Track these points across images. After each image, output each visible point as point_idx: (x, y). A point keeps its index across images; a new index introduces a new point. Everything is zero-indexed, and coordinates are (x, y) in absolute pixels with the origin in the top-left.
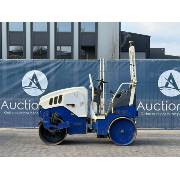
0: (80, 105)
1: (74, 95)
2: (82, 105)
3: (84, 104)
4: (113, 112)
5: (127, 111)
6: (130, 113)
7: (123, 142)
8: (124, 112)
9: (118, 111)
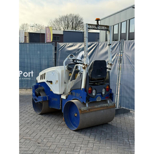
0: (56, 83)
1: (52, 73)
2: (57, 83)
3: (58, 82)
4: (69, 93)
5: (80, 94)
6: (81, 97)
7: (76, 126)
8: (78, 95)
9: (74, 93)
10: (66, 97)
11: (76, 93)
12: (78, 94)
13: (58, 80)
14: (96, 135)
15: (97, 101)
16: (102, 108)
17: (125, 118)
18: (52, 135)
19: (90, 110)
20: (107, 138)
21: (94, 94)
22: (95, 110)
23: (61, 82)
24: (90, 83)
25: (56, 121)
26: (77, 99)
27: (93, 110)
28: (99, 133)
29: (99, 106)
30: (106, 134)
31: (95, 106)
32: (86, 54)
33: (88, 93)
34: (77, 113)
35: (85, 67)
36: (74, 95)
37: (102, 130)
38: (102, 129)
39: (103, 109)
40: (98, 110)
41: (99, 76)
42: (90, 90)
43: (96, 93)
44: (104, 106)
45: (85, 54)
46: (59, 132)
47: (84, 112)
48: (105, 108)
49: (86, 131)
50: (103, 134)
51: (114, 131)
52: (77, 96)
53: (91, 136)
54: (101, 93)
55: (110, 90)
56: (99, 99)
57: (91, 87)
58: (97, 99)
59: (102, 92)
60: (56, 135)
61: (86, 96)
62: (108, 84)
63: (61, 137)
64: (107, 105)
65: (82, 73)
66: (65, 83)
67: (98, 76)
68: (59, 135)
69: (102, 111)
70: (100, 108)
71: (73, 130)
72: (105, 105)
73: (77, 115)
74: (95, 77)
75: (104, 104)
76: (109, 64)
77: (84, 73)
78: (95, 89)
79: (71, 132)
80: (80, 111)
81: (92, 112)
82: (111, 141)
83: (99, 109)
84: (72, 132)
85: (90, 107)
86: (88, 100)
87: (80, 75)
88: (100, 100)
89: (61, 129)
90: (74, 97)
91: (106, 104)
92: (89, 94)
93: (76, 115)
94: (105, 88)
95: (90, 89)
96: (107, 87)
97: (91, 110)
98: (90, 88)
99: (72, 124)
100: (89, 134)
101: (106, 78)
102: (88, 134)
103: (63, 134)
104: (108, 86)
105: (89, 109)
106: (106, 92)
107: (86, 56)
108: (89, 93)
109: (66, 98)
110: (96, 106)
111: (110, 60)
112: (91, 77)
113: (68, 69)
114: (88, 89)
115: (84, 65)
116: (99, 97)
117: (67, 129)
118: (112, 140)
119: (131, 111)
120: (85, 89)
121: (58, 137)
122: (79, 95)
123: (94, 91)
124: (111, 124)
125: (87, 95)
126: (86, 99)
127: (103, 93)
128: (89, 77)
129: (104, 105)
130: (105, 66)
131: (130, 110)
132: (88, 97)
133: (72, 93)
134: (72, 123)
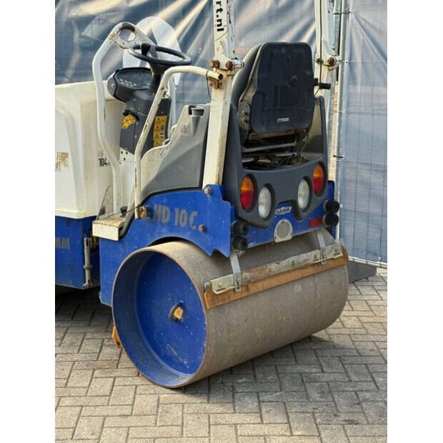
0: (57, 165)
2: (62, 166)
3: (69, 160)
4: (139, 213)
5: (195, 214)
6: (205, 229)
7: (182, 364)
8: (184, 218)
9: (162, 210)
10: (120, 229)
11: (177, 210)
12: (184, 211)
13: (67, 150)
14: (284, 403)
15: (278, 240)
16: (297, 274)
17: (370, 303)
18: (73, 424)
19: (250, 286)
20: (343, 417)
21: (263, 210)
22: (267, 284)
23: (86, 160)
24: (245, 155)
25: (72, 344)
26: (181, 236)
27: (260, 286)
28: (295, 388)
29: (285, 264)
30: (330, 392)
31: (269, 266)
32: (225, 12)
33: (240, 205)
34: (181, 305)
35: (221, 76)
36: (165, 220)
37: (301, 374)
38: (299, 368)
39: (302, 278)
40: (281, 285)
41: (284, 120)
42: (247, 193)
43: (273, 205)
44: (306, 260)
45: (220, 10)
46: (104, 400)
47: (223, 300)
48: (310, 271)
49: (233, 388)
50: (315, 395)
51: (356, 373)
52: (183, 224)
53: (264, 410)
54: (294, 203)
55: (327, 186)
56: (283, 232)
57: (250, 176)
58: (276, 231)
59: (296, 195)
60: (97, 422)
61: (232, 221)
62: (319, 157)
63: (123, 432)
64: (315, 257)
65: (202, 111)
66: (103, 162)
67: (279, 120)
68: (109, 422)
69: (298, 288)
70: (289, 272)
71: (172, 389)
72: (309, 257)
73: (183, 315)
74: (264, 129)
75: (305, 252)
76: (320, 61)
77: (218, 108)
78: (268, 186)
79: (162, 396)
80: (204, 299)
81: (256, 294)
82: (367, 428)
83: (283, 279)
84: (166, 395)
85: (247, 275)
86: (238, 239)
87: (196, 121)
88: (289, 237)
89: (108, 387)
90: (164, 230)
91: (314, 253)
92: (242, 213)
93: (178, 314)
94: (307, 179)
95: (248, 185)
96: (316, 175)
97: (253, 289)
98: (248, 180)
99: (157, 357)
100: (251, 403)
101: (308, 130)
102: (247, 399)
103: (127, 411)
104: (319, 168)
105: (246, 285)
106: (314, 195)
107: (224, 22)
108: (244, 208)
109: (120, 238)
110: (273, 267)
111: (326, 43)
112: (246, 127)
113: (115, 96)
114: (240, 186)
115: (217, 65)
116: (286, 221)
117: (138, 381)
118: (370, 420)
119: (379, 270)
120: (224, 189)
121: (106, 431)
122: (192, 220)
123: (264, 196)
124: (326, 338)
125: (235, 215)
126: (232, 235)
127: (302, 202)
128: (241, 129)
129: (304, 257)
130: (308, 73)
131: (375, 268)
132: (241, 227)
133: (150, 212)
134: (158, 353)
